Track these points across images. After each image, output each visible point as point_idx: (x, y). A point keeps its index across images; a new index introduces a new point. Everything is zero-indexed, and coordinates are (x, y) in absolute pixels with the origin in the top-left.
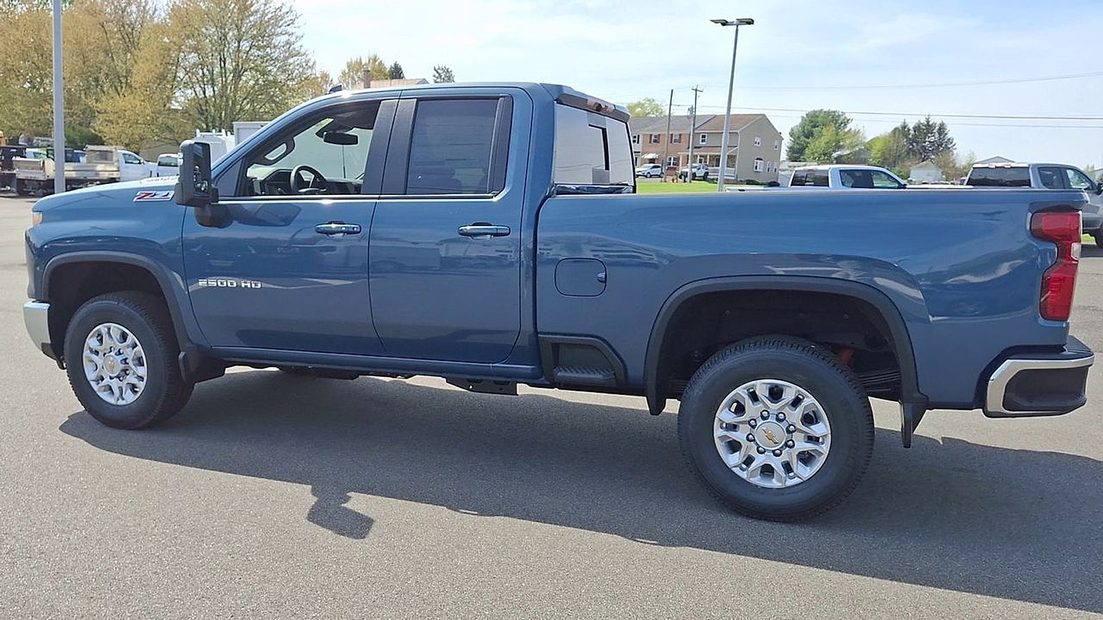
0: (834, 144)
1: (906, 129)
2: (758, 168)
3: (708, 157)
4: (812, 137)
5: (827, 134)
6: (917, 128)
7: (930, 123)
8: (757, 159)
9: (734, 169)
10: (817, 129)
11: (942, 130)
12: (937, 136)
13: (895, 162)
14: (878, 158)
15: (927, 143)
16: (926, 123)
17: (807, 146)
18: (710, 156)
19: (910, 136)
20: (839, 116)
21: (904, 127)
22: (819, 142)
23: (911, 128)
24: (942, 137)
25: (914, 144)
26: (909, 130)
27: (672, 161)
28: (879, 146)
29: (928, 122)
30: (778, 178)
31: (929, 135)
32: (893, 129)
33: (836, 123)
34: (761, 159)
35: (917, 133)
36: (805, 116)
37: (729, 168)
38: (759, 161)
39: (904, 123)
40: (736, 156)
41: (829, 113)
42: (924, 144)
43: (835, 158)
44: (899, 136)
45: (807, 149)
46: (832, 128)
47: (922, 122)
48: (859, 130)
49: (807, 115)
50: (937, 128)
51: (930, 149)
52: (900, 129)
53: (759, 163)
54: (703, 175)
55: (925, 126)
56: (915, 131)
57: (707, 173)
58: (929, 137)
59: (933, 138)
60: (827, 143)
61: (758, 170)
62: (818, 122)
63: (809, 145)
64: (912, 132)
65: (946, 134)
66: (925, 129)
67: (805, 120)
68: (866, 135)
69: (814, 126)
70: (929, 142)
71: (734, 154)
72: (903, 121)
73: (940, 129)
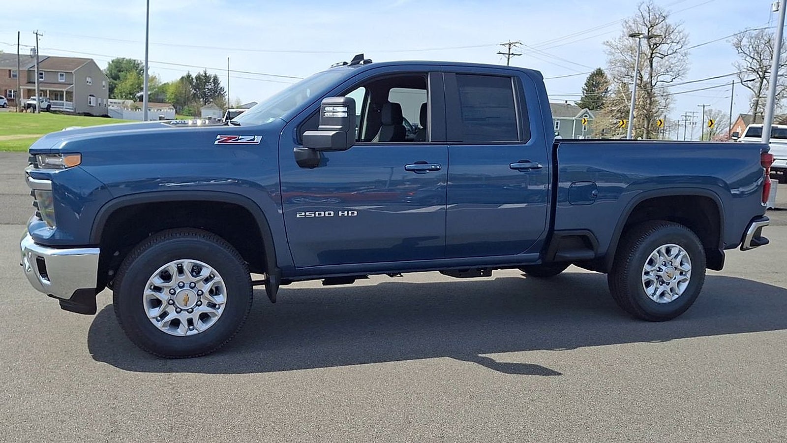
0: (137, 86)
1: (190, 78)
2: (92, 103)
3: (48, 92)
4: (119, 79)
5: (130, 79)
6: (198, 78)
7: (207, 75)
8: (90, 95)
9: (72, 103)
10: (122, 73)
11: (216, 80)
12: (213, 85)
13: (185, 103)
14: (173, 99)
15: (206, 90)
16: (204, 75)
17: (115, 87)
18: (49, 91)
19: (194, 84)
20: (139, 64)
21: (189, 76)
22: (126, 84)
23: (194, 78)
24: (216, 86)
25: (197, 90)
26: (192, 79)
27: (12, 94)
28: (171, 90)
29: (206, 74)
30: (107, 112)
31: (207, 84)
32: (181, 77)
33: (137, 69)
34: (93, 96)
35: (198, 82)
36: (111, 62)
37: (67, 102)
38: (92, 97)
39: (189, 73)
40: (72, 92)
41: (129, 61)
42: (204, 90)
43: (138, 98)
44: (186, 83)
45: (115, 89)
46: (135, 73)
47: (201, 74)
48: (155, 77)
49: (112, 62)
50: (212, 79)
51: (209, 94)
52: (186, 77)
53: (92, 99)
54: (46, 107)
55: (204, 77)
56: (197, 80)
57: (49, 106)
58: (207, 86)
59: (210, 86)
60: (132, 85)
61: (92, 105)
62: (122, 68)
63: (117, 86)
64: (195, 80)
65: (219, 84)
66: (203, 79)
67: (111, 65)
68: (161, 81)
69: (119, 71)
70: (208, 89)
71: (71, 91)
72: (187, 72)
73: (214, 80)
